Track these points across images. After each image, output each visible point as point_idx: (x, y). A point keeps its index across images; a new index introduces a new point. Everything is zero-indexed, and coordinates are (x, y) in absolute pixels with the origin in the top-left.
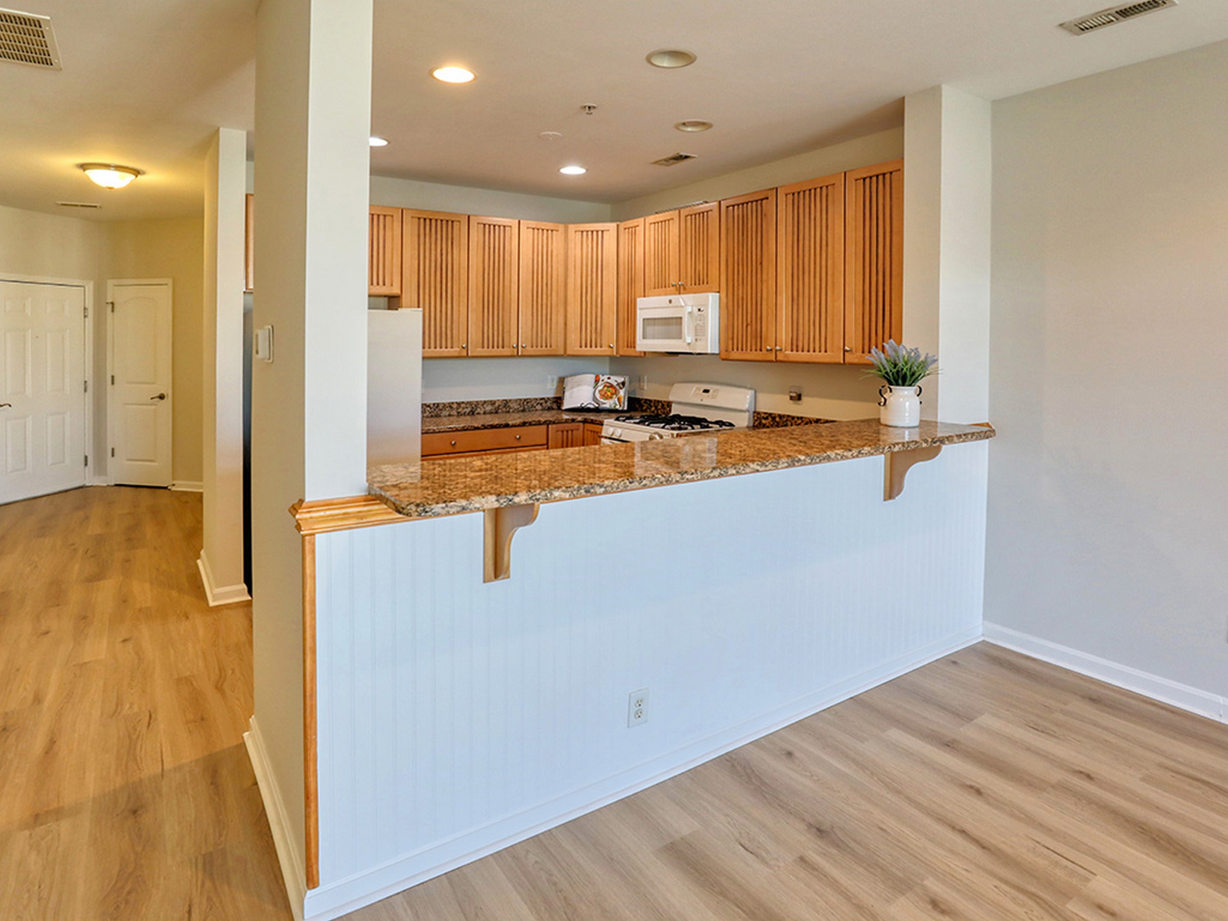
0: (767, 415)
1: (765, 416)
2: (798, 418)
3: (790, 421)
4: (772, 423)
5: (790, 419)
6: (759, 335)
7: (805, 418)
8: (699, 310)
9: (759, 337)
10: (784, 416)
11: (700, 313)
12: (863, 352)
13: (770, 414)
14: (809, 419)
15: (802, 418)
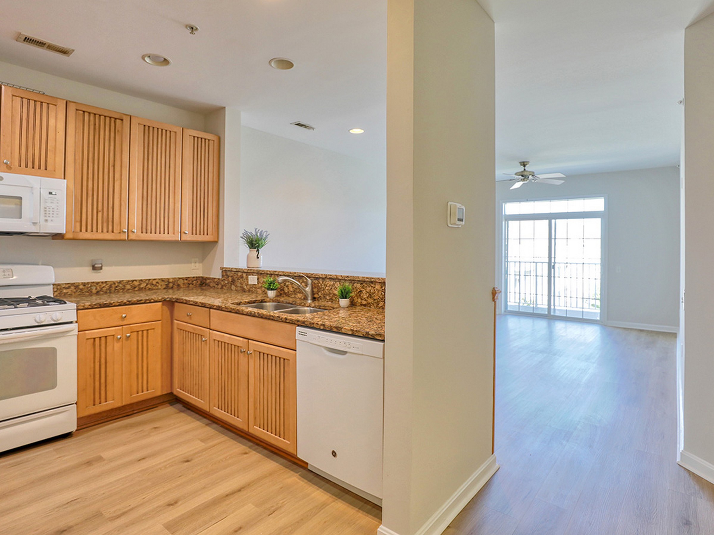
0: (69, 285)
1: (67, 286)
2: (102, 283)
3: (95, 286)
4: (75, 290)
5: (95, 284)
6: (110, 220)
7: (109, 282)
8: (50, 193)
9: (109, 222)
10: (88, 283)
11: (51, 195)
12: (192, 234)
13: (73, 284)
14: (113, 281)
15: (106, 282)
